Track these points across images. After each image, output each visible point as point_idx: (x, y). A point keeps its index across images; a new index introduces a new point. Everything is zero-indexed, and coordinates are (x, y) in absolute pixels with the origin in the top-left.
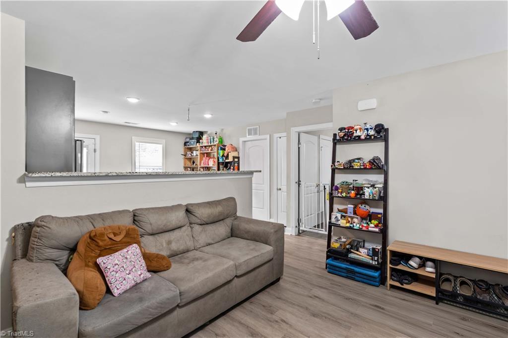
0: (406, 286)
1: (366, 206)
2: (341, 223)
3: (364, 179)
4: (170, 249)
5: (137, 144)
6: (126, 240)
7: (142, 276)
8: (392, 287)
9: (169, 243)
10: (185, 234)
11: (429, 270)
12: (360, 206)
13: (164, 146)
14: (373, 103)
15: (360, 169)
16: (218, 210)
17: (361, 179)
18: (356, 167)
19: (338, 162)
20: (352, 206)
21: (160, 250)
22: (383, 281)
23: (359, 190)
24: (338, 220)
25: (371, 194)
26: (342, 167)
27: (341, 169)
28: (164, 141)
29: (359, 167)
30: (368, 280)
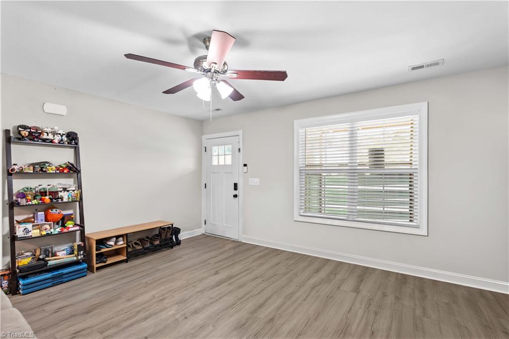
0: (108, 263)
1: (57, 210)
2: (33, 234)
3: (58, 183)
8: (98, 269)
11: (121, 243)
12: (50, 211)
14: (62, 110)
15: (56, 173)
17: (56, 183)
18: (51, 171)
19: (14, 165)
20: (43, 213)
22: (90, 269)
23: (54, 194)
24: (28, 232)
25: (70, 197)
26: (32, 171)
27: (31, 173)
29: (54, 172)
30: (79, 274)
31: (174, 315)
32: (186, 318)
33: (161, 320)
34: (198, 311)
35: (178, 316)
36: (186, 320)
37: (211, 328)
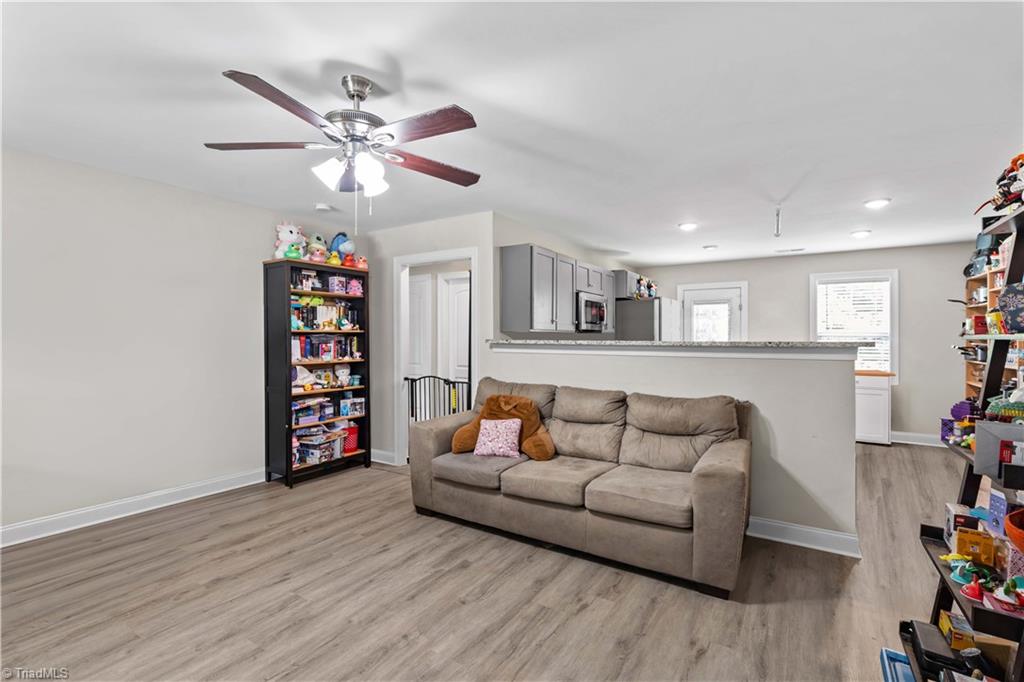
4: (574, 445)
5: (821, 289)
6: (513, 411)
7: (502, 450)
9: (576, 437)
10: (603, 434)
13: (896, 285)
16: (674, 413)
21: (562, 441)
28: (896, 272)
31: (431, 643)
32: (405, 637)
33: (454, 631)
34: (380, 654)
35: (423, 640)
36: (403, 633)
37: (355, 619)
